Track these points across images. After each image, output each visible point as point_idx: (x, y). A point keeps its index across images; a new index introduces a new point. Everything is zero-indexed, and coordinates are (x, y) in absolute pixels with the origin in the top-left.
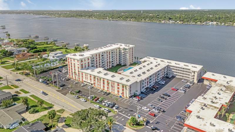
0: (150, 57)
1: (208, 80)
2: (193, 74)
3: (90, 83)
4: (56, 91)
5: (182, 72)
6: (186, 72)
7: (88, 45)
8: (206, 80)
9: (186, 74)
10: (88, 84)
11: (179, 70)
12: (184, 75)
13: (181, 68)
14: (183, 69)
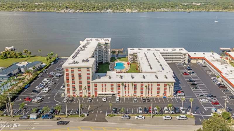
0: (134, 49)
1: (195, 59)
2: (184, 56)
3: (111, 94)
4: (82, 121)
5: (172, 57)
6: (176, 55)
7: (12, 47)
8: (194, 59)
9: (176, 58)
10: (109, 96)
11: (168, 55)
12: (174, 59)
13: (171, 53)
14: (173, 53)
